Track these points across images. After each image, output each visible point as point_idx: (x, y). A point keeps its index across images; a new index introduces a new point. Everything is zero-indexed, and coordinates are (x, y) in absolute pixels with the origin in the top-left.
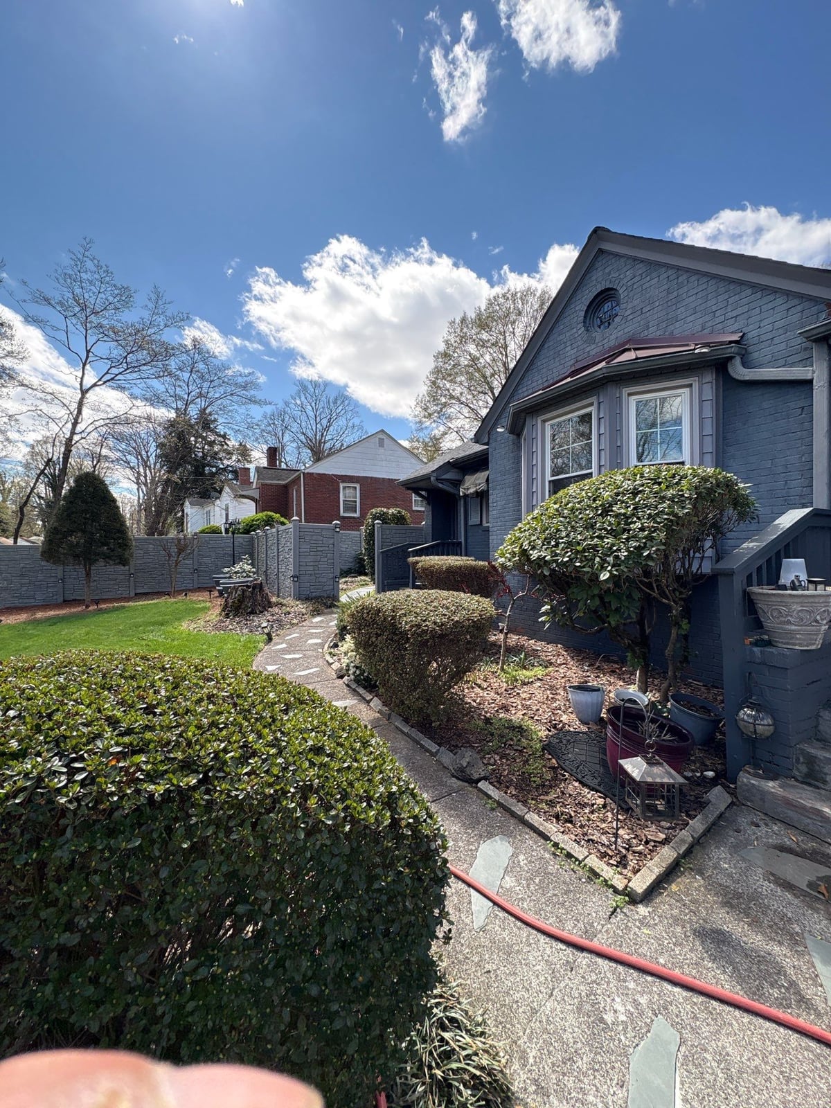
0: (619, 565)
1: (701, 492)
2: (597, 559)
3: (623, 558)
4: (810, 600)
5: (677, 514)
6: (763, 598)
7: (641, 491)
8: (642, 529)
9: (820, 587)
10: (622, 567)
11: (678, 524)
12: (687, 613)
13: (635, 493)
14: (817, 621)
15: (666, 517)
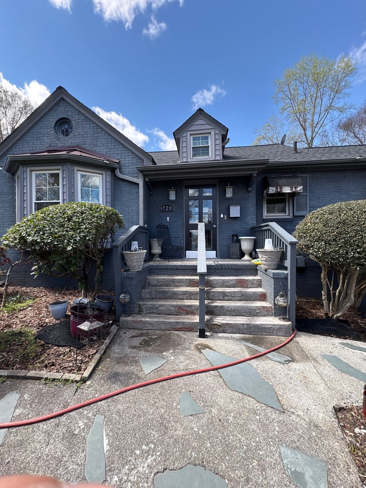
0: (76, 243)
1: (107, 216)
2: (66, 241)
3: (78, 240)
4: (139, 254)
5: (99, 223)
6: (126, 255)
7: (85, 213)
8: (86, 228)
9: (142, 250)
10: (77, 244)
11: (100, 227)
12: (102, 263)
13: (82, 213)
14: (141, 261)
15: (95, 224)
